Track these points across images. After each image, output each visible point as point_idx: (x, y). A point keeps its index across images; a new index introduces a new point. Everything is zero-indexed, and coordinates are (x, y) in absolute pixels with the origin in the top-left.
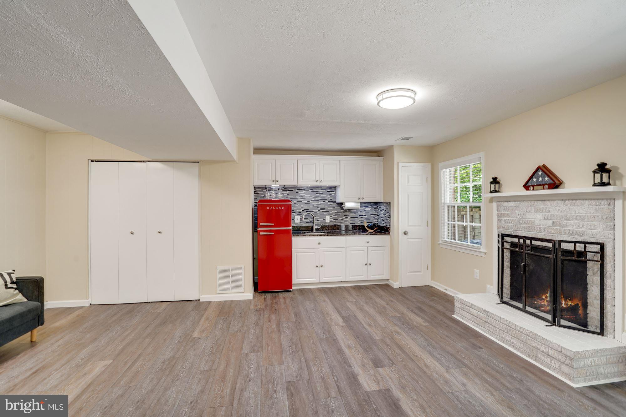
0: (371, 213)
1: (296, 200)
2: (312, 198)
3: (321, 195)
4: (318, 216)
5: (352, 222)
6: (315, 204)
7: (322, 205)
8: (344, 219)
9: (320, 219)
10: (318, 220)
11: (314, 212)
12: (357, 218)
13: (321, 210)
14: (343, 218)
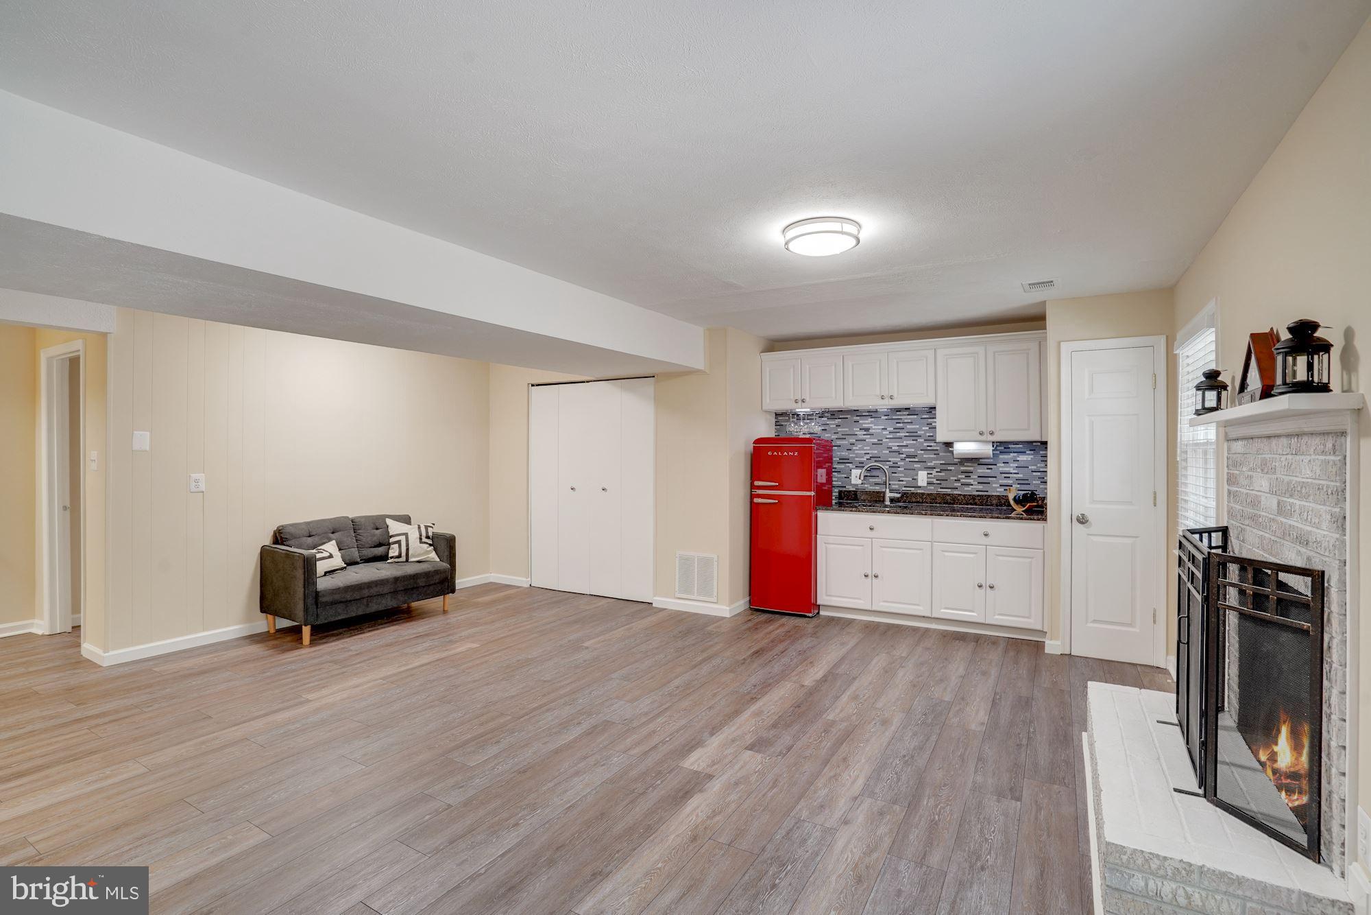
0: (1033, 467)
1: (854, 436)
2: (888, 433)
3: (908, 427)
4: (901, 472)
5: (980, 487)
6: (894, 445)
7: (910, 446)
8: (961, 481)
9: (903, 477)
10: (901, 479)
11: (891, 463)
12: (995, 479)
13: (907, 460)
14: (959, 476)
